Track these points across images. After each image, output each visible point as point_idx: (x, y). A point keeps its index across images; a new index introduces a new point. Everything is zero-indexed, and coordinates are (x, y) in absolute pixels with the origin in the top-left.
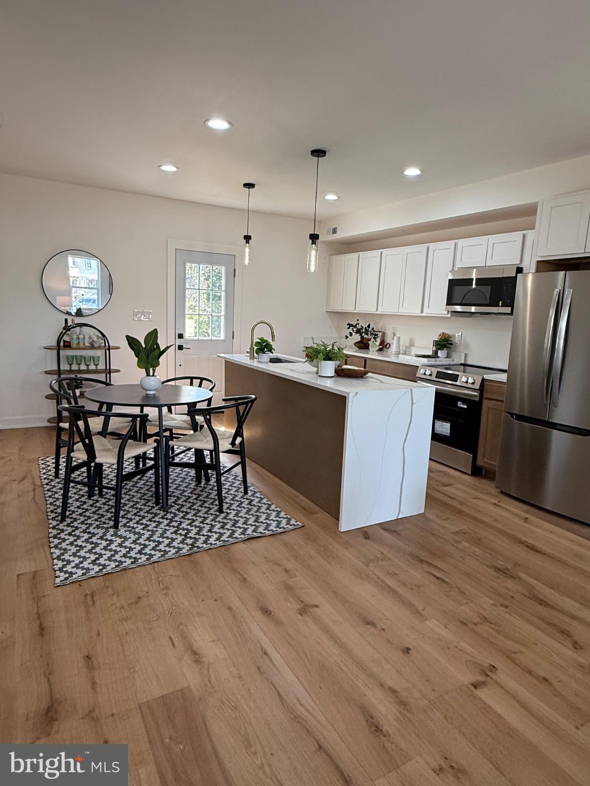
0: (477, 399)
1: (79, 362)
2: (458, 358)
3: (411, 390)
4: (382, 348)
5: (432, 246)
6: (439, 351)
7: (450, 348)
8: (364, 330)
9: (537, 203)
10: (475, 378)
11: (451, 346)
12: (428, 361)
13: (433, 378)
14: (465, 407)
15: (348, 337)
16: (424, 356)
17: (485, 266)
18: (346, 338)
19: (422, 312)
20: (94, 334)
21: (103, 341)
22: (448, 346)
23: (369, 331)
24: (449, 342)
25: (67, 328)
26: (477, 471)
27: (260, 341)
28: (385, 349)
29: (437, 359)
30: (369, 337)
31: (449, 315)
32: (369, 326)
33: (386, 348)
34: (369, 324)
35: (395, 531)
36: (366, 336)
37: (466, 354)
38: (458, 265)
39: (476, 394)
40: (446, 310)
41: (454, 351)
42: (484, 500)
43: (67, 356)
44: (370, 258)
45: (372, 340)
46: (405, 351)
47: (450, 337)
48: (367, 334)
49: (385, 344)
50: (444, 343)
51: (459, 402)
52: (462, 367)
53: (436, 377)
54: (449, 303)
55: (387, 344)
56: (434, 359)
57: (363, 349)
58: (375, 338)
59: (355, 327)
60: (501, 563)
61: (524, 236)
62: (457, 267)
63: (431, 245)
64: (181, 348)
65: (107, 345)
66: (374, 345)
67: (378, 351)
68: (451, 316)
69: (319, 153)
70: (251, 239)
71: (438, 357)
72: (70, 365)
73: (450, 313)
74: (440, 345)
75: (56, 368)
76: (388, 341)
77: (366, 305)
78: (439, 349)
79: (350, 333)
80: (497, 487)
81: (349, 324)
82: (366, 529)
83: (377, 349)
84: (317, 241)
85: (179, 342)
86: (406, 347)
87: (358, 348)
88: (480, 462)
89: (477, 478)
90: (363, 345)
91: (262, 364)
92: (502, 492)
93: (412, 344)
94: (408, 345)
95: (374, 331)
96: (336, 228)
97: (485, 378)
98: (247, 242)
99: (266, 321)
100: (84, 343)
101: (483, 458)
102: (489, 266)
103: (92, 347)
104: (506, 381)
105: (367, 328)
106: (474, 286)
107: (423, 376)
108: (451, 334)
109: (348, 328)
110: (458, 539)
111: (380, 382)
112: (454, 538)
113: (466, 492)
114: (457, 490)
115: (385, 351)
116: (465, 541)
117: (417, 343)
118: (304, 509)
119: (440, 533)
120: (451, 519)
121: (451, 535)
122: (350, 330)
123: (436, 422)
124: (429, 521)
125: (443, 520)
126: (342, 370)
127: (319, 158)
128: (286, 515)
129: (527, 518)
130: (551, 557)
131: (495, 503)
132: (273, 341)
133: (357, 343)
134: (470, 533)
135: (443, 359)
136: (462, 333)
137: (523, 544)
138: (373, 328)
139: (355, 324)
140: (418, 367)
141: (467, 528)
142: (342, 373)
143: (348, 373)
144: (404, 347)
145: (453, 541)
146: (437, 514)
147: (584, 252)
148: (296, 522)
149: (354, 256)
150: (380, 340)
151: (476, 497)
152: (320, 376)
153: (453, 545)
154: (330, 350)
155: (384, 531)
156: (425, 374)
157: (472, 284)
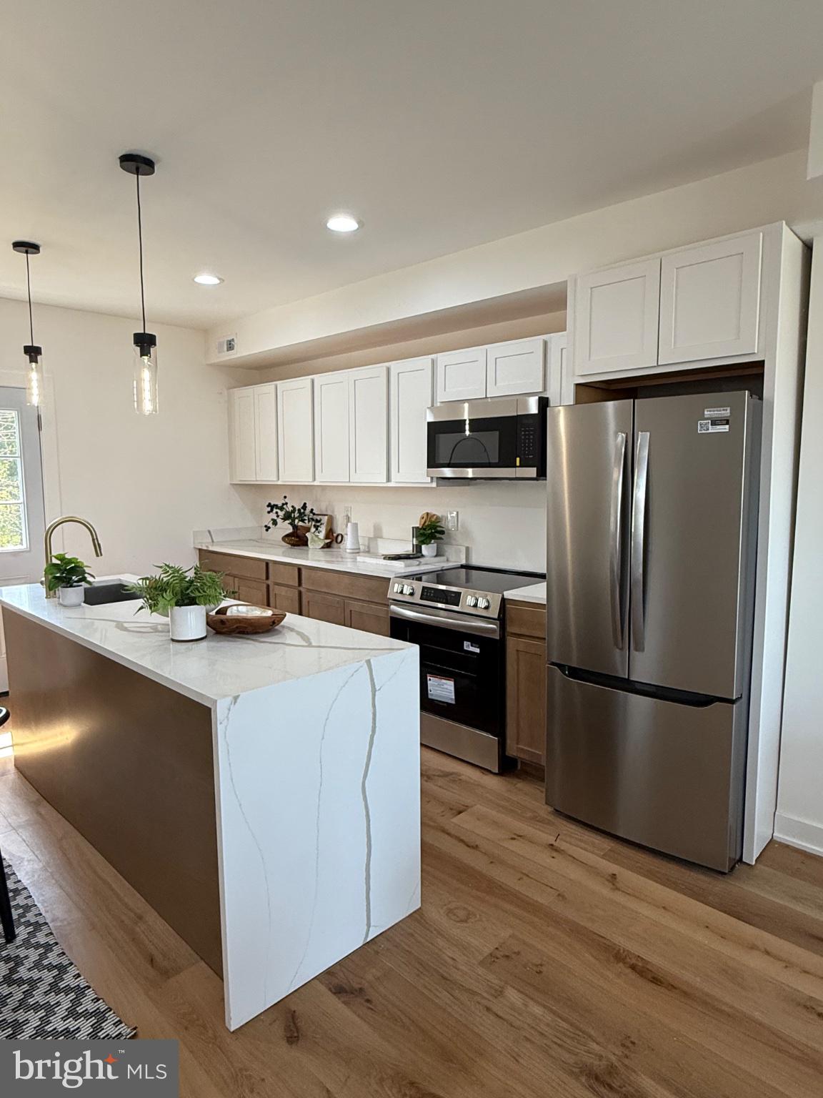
0: (496, 636)
2: (456, 557)
4: (331, 543)
5: (394, 365)
6: (423, 546)
7: (441, 539)
8: (297, 514)
9: (566, 282)
10: (488, 598)
11: (442, 536)
12: (406, 566)
13: (417, 599)
14: (477, 650)
15: (269, 528)
16: (399, 557)
17: (486, 398)
18: (267, 530)
19: (389, 480)
22: (438, 535)
23: (305, 516)
24: (439, 529)
26: (508, 767)
28: (335, 545)
29: (421, 560)
30: (307, 524)
31: (434, 485)
32: (304, 506)
33: (337, 542)
34: (305, 504)
36: (301, 524)
37: (468, 549)
38: (442, 397)
39: (494, 626)
40: (428, 476)
41: (447, 544)
42: (531, 840)
44: (295, 390)
45: (313, 529)
46: (369, 547)
47: (438, 519)
48: (303, 521)
49: (335, 535)
50: (430, 532)
51: (465, 642)
52: (464, 570)
53: (421, 599)
54: (432, 462)
55: (338, 535)
56: (415, 562)
57: (298, 545)
58: (316, 527)
59: (281, 509)
61: (545, 343)
62: (438, 401)
63: (392, 364)
66: (317, 538)
67: (323, 548)
68: (437, 485)
69: (137, 163)
70: (39, 353)
71: (423, 556)
73: (435, 479)
74: (423, 535)
76: (339, 530)
77: (296, 472)
78: (423, 543)
79: (272, 519)
81: (269, 505)
83: (322, 544)
84: (151, 349)
86: (370, 538)
87: (290, 546)
88: (512, 750)
89: (507, 779)
90: (297, 540)
92: (558, 812)
93: (378, 534)
94: (372, 536)
95: (314, 514)
96: (233, 340)
97: (505, 597)
98: (33, 360)
99: (80, 517)
101: (517, 744)
102: (492, 398)
104: (545, 603)
105: (302, 511)
106: (467, 433)
107: (400, 597)
108: (439, 514)
109: (269, 512)
110: (496, 981)
111: (305, 644)
112: (488, 981)
113: (495, 824)
114: (478, 819)
115: (334, 550)
116: (511, 986)
117: (386, 532)
118: (152, 961)
119: (458, 969)
120: (475, 916)
121: (481, 971)
122: (273, 516)
123: (428, 678)
124: (432, 932)
125: (462, 921)
126: (222, 622)
127: (140, 176)
128: (98, 1000)
129: (615, 875)
130: (685, 994)
131: (551, 843)
132: (98, 556)
133: (287, 536)
134: (518, 953)
135: (430, 560)
136: (457, 513)
137: (624, 963)
138: (312, 510)
139: (280, 505)
140: (389, 579)
141: (510, 936)
142: (222, 628)
143: (237, 627)
144: (367, 539)
145: (486, 991)
146: (445, 905)
147: (656, 365)
148: (116, 1024)
149: (268, 388)
150: (326, 530)
151: (515, 834)
152: (173, 640)
153: (488, 1009)
154: (191, 582)
155: (337, 999)
156: (401, 592)
157: (465, 428)
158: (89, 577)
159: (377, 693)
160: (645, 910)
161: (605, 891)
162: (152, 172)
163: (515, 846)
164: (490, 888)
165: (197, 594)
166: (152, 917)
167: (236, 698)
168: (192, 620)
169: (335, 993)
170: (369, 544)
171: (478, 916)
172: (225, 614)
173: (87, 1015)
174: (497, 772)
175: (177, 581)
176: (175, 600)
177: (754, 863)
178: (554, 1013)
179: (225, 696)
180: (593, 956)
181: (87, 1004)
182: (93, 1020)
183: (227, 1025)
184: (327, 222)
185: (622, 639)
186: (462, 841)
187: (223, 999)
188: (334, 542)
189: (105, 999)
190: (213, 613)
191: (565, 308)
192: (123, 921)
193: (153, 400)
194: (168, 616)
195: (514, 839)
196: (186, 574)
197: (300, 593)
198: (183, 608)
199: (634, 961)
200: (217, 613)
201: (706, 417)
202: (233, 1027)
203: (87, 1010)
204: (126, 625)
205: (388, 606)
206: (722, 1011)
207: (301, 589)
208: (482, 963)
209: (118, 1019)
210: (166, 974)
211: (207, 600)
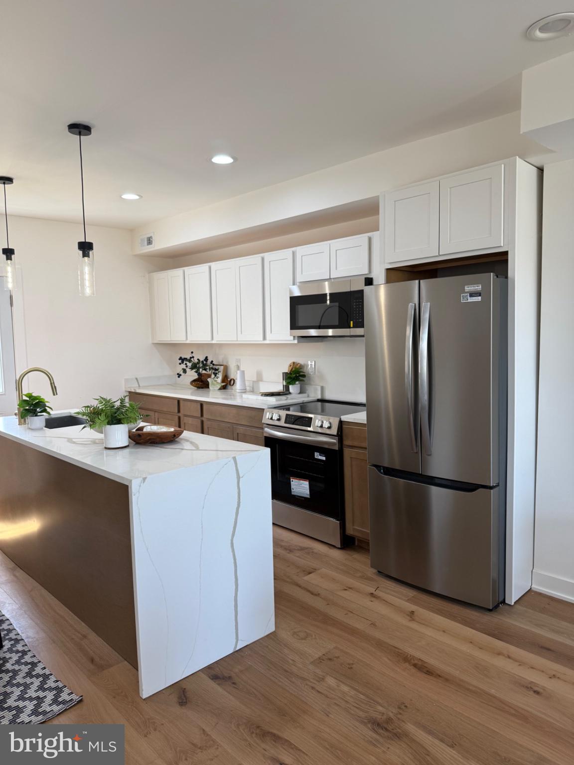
0: (336, 448)
2: (314, 394)
3: (234, 458)
4: (226, 385)
5: (267, 256)
6: (291, 387)
7: (303, 380)
8: (201, 365)
9: (378, 197)
10: (331, 421)
12: (277, 401)
13: (282, 423)
14: (324, 458)
15: (180, 375)
16: (272, 394)
17: (330, 279)
18: (179, 377)
19: (264, 338)
22: (301, 378)
23: (207, 366)
24: (302, 373)
26: (348, 543)
27: (28, 399)
28: (229, 387)
29: (289, 396)
30: (209, 372)
31: (296, 342)
32: (206, 359)
33: (230, 385)
34: (207, 357)
35: (230, 678)
36: (204, 372)
37: (322, 388)
38: (300, 278)
39: (335, 441)
40: (291, 335)
41: (306, 384)
42: (358, 591)
44: (197, 274)
46: (253, 388)
47: (301, 367)
48: (205, 370)
49: (229, 380)
50: (296, 375)
51: (315, 453)
52: (320, 403)
53: (285, 423)
54: (294, 326)
55: (231, 380)
56: (283, 397)
57: (202, 388)
58: (215, 374)
59: (190, 361)
61: (370, 239)
62: (298, 280)
63: (265, 255)
66: (215, 382)
67: (220, 389)
68: (298, 342)
69: (80, 129)
70: (13, 254)
71: (290, 393)
73: (296, 338)
74: (290, 378)
76: (232, 376)
77: (198, 334)
78: (289, 383)
79: (183, 369)
81: (180, 358)
83: (219, 387)
84: (90, 252)
86: (253, 381)
87: (196, 388)
88: (350, 531)
89: (347, 552)
90: (201, 383)
91: (36, 434)
92: (380, 573)
93: (260, 378)
94: (255, 379)
95: (213, 365)
96: (151, 237)
97: (342, 420)
98: (9, 258)
99: (43, 368)
101: (353, 525)
102: (333, 278)
104: (365, 422)
105: (205, 362)
106: (328, 302)
107: (271, 422)
108: (302, 364)
109: (180, 364)
110: (321, 673)
111: (194, 448)
112: (315, 672)
113: (334, 580)
114: (322, 578)
115: (229, 390)
116: (330, 675)
117: (265, 376)
118: (92, 660)
119: (296, 667)
120: (312, 636)
121: (311, 667)
122: (183, 366)
123: (291, 480)
124: (281, 645)
125: (302, 639)
126: (139, 435)
127: (81, 137)
128: (58, 681)
129: (413, 612)
130: (447, 680)
131: (372, 592)
132: (54, 395)
133: (194, 381)
134: (338, 657)
135: (295, 396)
136: (315, 362)
137: (409, 663)
138: (212, 361)
139: (188, 358)
140: (263, 410)
141: (334, 648)
142: (139, 439)
143: (149, 439)
144: (252, 382)
145: (313, 679)
146: (292, 630)
147: (438, 254)
148: (69, 694)
149: (178, 272)
150: (223, 376)
151: (347, 587)
152: (106, 448)
153: (313, 688)
154: (118, 409)
155: (214, 683)
156: (271, 419)
157: (326, 300)
158: (48, 410)
159: (241, 479)
160: (429, 632)
161: (403, 621)
162: (90, 134)
163: (347, 594)
164: (326, 620)
165: (122, 417)
166: (93, 636)
167: (144, 479)
168: (119, 434)
169: (212, 679)
170: (253, 386)
171: (314, 636)
172: (142, 430)
173: (50, 689)
174: (340, 547)
175: (108, 408)
176: (107, 421)
177: (513, 604)
178: (355, 689)
179: (137, 478)
180: (389, 659)
181: (51, 683)
182: (55, 692)
183: (141, 696)
184: (212, 158)
185: (417, 446)
186: (309, 591)
187: (138, 682)
188: (229, 385)
189: (61, 680)
190: (134, 430)
191: (378, 214)
192: (73, 639)
193: (92, 286)
194: (102, 433)
195: (346, 590)
196: (115, 404)
197: (202, 422)
198: (113, 426)
199: (416, 662)
200: (136, 430)
201: (466, 291)
202: (144, 697)
203: (50, 687)
204: (74, 440)
205: (263, 429)
206: (468, 689)
207: (203, 419)
208: (312, 663)
209: (70, 691)
210: (101, 668)
211: (129, 420)
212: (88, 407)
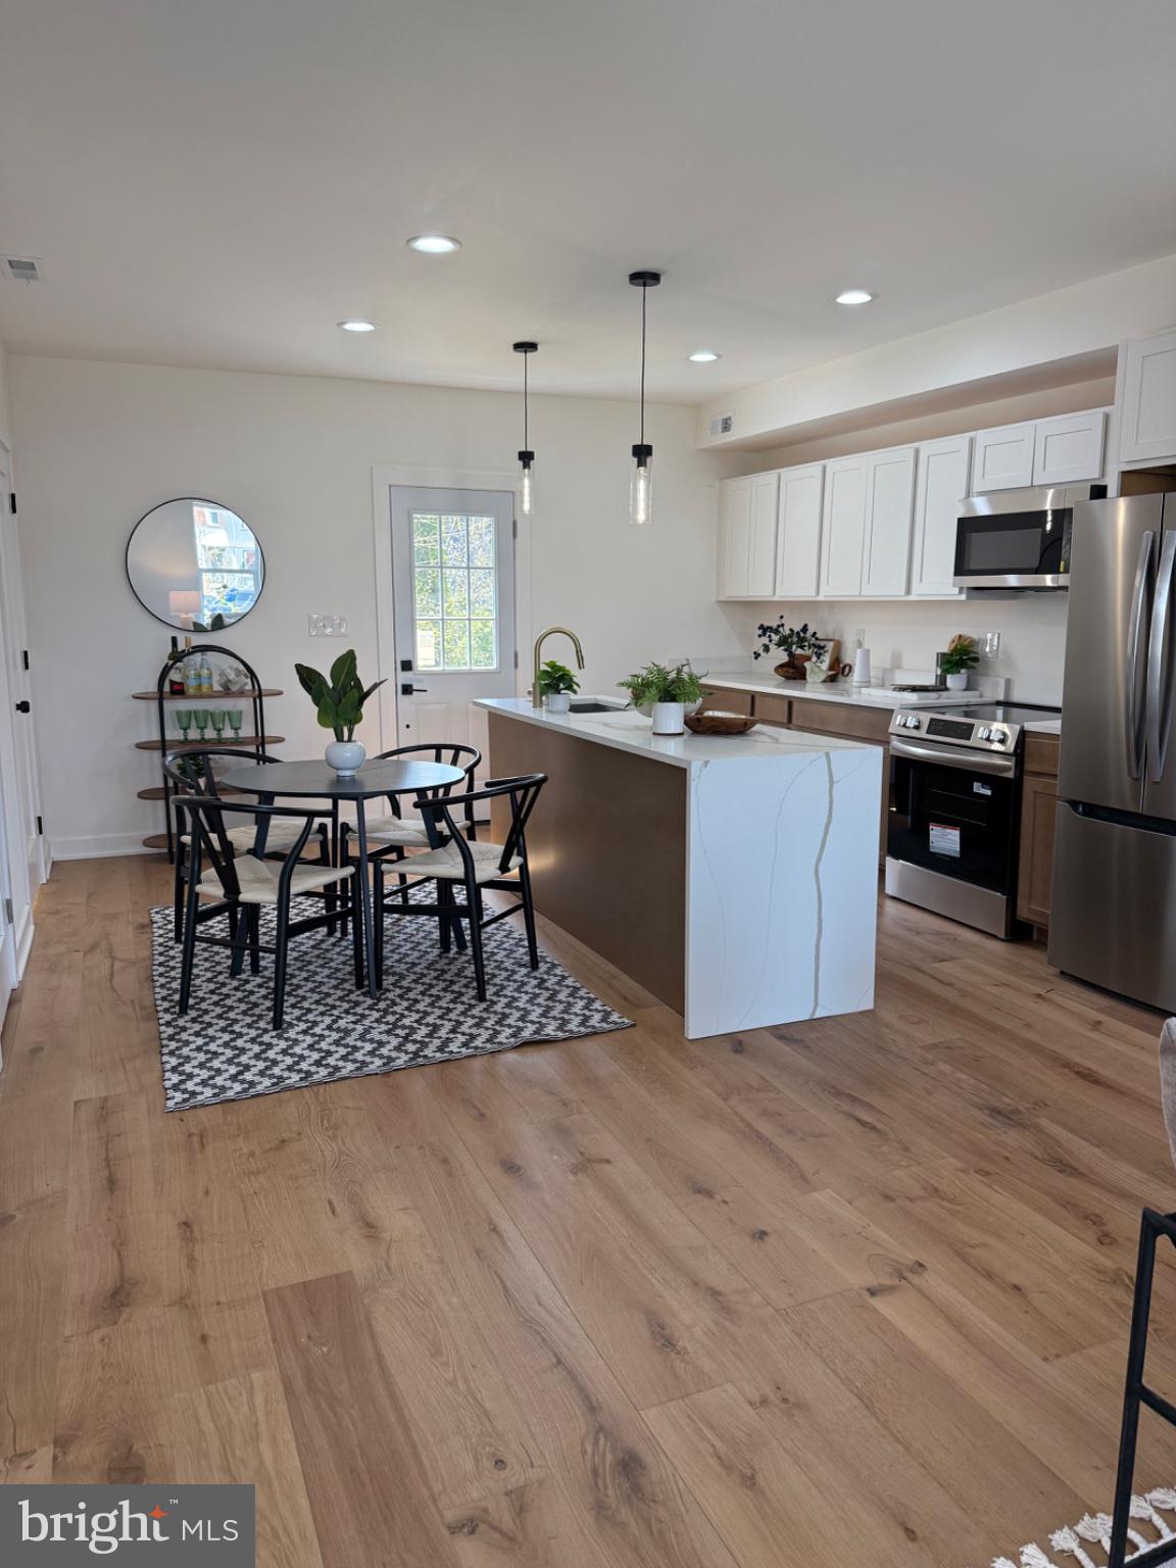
0: (1011, 775)
1: (202, 725)
2: (993, 690)
3: (827, 755)
4: (836, 675)
5: (924, 446)
6: (949, 677)
7: (974, 668)
8: (795, 639)
9: (1116, 347)
10: (1005, 730)
11: (975, 664)
12: (919, 699)
13: (922, 734)
14: (988, 792)
15: (759, 655)
16: (914, 689)
17: (1032, 486)
18: (756, 658)
19: (908, 591)
20: (231, 668)
21: (249, 681)
22: (970, 663)
23: (806, 641)
24: (972, 655)
25: (177, 656)
26: (1019, 932)
27: (549, 669)
28: (841, 678)
29: (944, 694)
30: (808, 652)
31: (963, 597)
32: (805, 629)
33: (843, 673)
34: (806, 626)
35: (802, 1041)
36: (799, 651)
37: (1008, 682)
38: (978, 486)
39: (1009, 764)
40: (954, 586)
41: (981, 674)
42: (1018, 989)
43: (178, 713)
44: (801, 479)
45: (814, 659)
46: (883, 680)
47: (973, 643)
48: (802, 647)
49: (841, 666)
50: (962, 658)
51: (975, 783)
52: (1000, 707)
53: (928, 733)
54: (960, 569)
55: (845, 666)
56: (934, 695)
57: (795, 679)
58: (819, 656)
59: (776, 632)
60: (1008, 1101)
61: (1107, 418)
64: (407, 690)
65: (256, 687)
66: (818, 669)
67: (824, 681)
68: (968, 598)
69: (645, 278)
70: (533, 459)
71: (947, 689)
72: (185, 729)
73: (965, 590)
74: (949, 662)
75: (156, 736)
76: (847, 660)
77: (796, 586)
78: (946, 672)
79: (764, 645)
80: (1051, 963)
81: (761, 627)
82: (740, 1037)
83: (823, 677)
84: (648, 460)
85: (405, 678)
86: (885, 670)
87: (784, 679)
88: (1024, 912)
89: (1018, 946)
90: (793, 671)
91: (556, 715)
92: (1064, 974)
93: (897, 663)
94: (888, 666)
95: (817, 639)
96: (729, 418)
97: (1025, 729)
98: (526, 465)
99: (566, 628)
100: (211, 686)
101: (1030, 904)
102: (1038, 486)
103: (227, 692)
105: (802, 635)
106: (1049, 526)
107: (904, 732)
108: (975, 638)
109: (760, 636)
110: (931, 1058)
112: (923, 1056)
113: (981, 973)
114: (963, 968)
115: (841, 684)
116: (944, 1062)
117: (907, 661)
118: (627, 998)
119: (897, 1047)
120: (928, 1022)
121: (918, 1050)
122: (765, 640)
123: (931, 827)
124: (878, 1024)
125: (913, 1024)
126: (698, 720)
127: (646, 289)
129: (1100, 1022)
130: (1122, 1093)
131: (1039, 993)
132: (580, 668)
133: (782, 666)
134: (962, 1048)
135: (955, 693)
136: (999, 634)
137: (1070, 1070)
138: (815, 633)
139: (775, 626)
140: (892, 711)
141: (959, 1039)
142: (698, 726)
143: (712, 727)
144: (881, 669)
145: (918, 1061)
146: (899, 1012)
149: (770, 477)
150: (831, 659)
151: (1000, 982)
152: (655, 734)
153: (917, 1069)
154: (673, 682)
155: (777, 1040)
156: (904, 726)
157: (1045, 522)
158: (575, 687)
159: (835, 786)
161: (1082, 1029)
162: (659, 283)
163: (997, 990)
165: (679, 692)
167: (707, 762)
168: (672, 716)
169: (776, 1037)
170: (883, 676)
171: (931, 1023)
172: (703, 715)
175: (661, 679)
176: (658, 696)
179: (698, 760)
183: (686, 1036)
184: (838, 297)
187: (684, 1025)
188: (840, 676)
190: (692, 713)
191: (1115, 374)
193: (646, 509)
194: (650, 714)
195: (999, 986)
196: (669, 674)
198: (666, 704)
199: (1081, 1070)
200: (694, 713)
202: (691, 1037)
205: (891, 741)
208: (920, 1047)
211: (685, 699)
212: (635, 676)
